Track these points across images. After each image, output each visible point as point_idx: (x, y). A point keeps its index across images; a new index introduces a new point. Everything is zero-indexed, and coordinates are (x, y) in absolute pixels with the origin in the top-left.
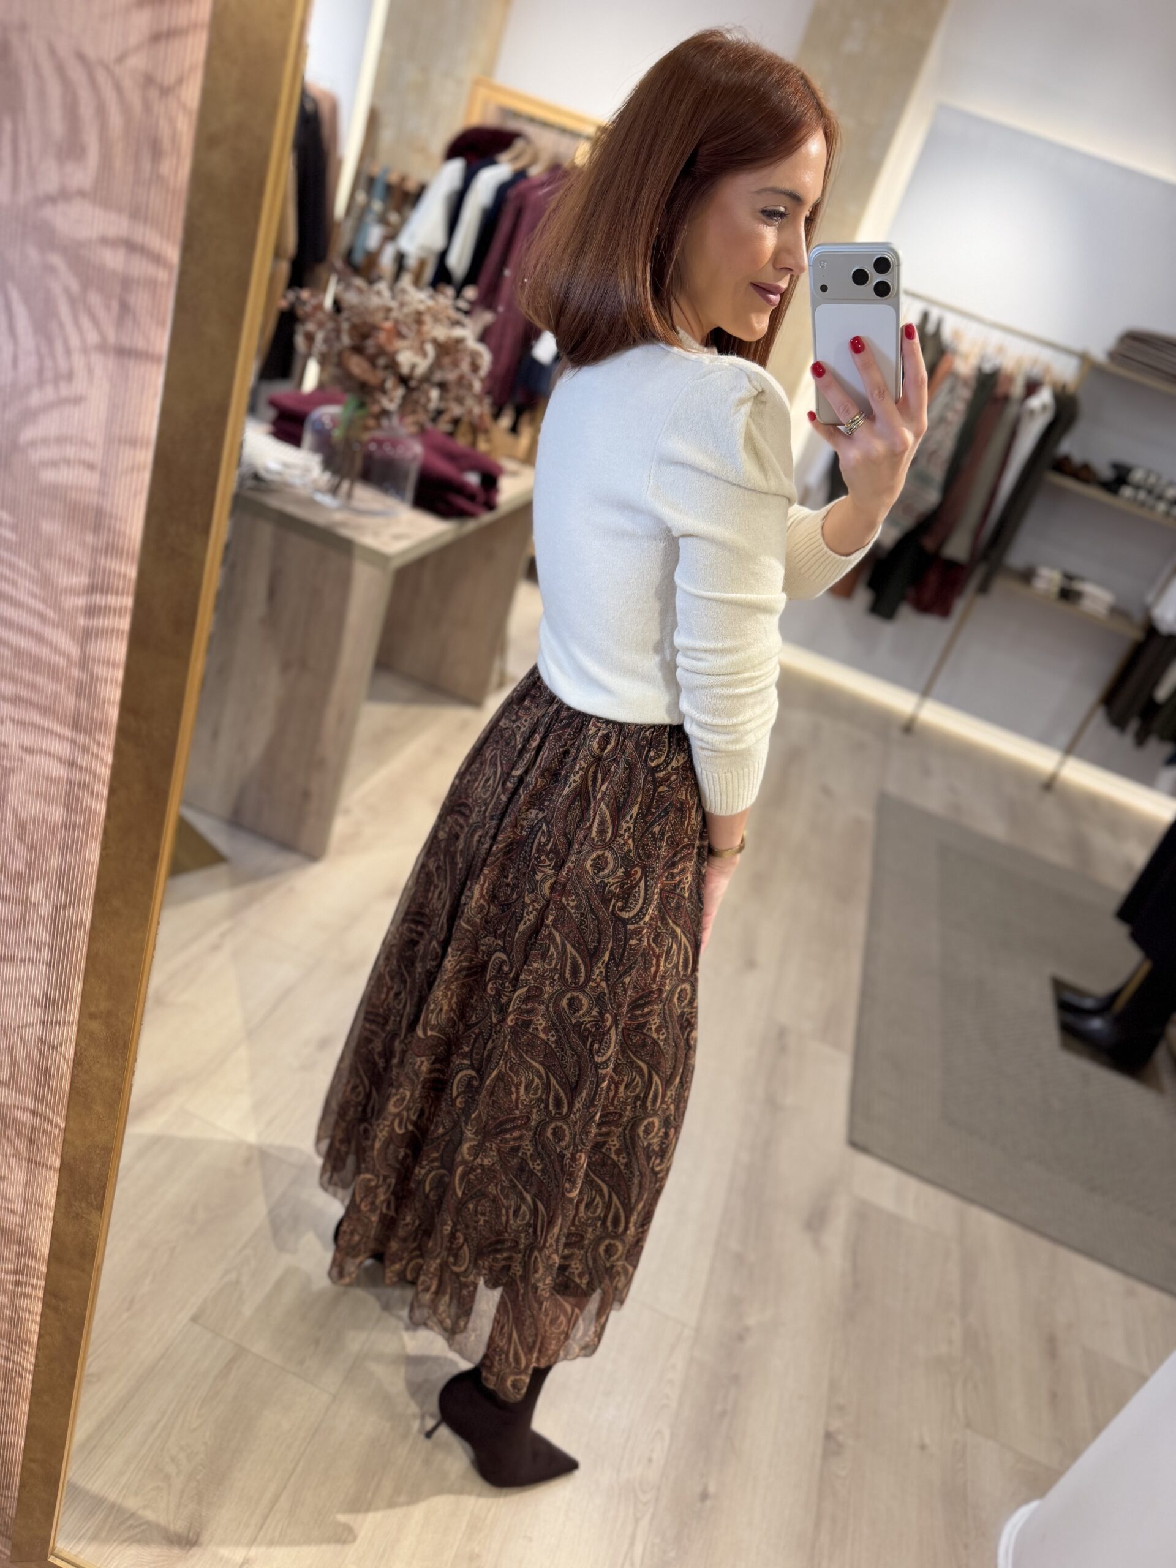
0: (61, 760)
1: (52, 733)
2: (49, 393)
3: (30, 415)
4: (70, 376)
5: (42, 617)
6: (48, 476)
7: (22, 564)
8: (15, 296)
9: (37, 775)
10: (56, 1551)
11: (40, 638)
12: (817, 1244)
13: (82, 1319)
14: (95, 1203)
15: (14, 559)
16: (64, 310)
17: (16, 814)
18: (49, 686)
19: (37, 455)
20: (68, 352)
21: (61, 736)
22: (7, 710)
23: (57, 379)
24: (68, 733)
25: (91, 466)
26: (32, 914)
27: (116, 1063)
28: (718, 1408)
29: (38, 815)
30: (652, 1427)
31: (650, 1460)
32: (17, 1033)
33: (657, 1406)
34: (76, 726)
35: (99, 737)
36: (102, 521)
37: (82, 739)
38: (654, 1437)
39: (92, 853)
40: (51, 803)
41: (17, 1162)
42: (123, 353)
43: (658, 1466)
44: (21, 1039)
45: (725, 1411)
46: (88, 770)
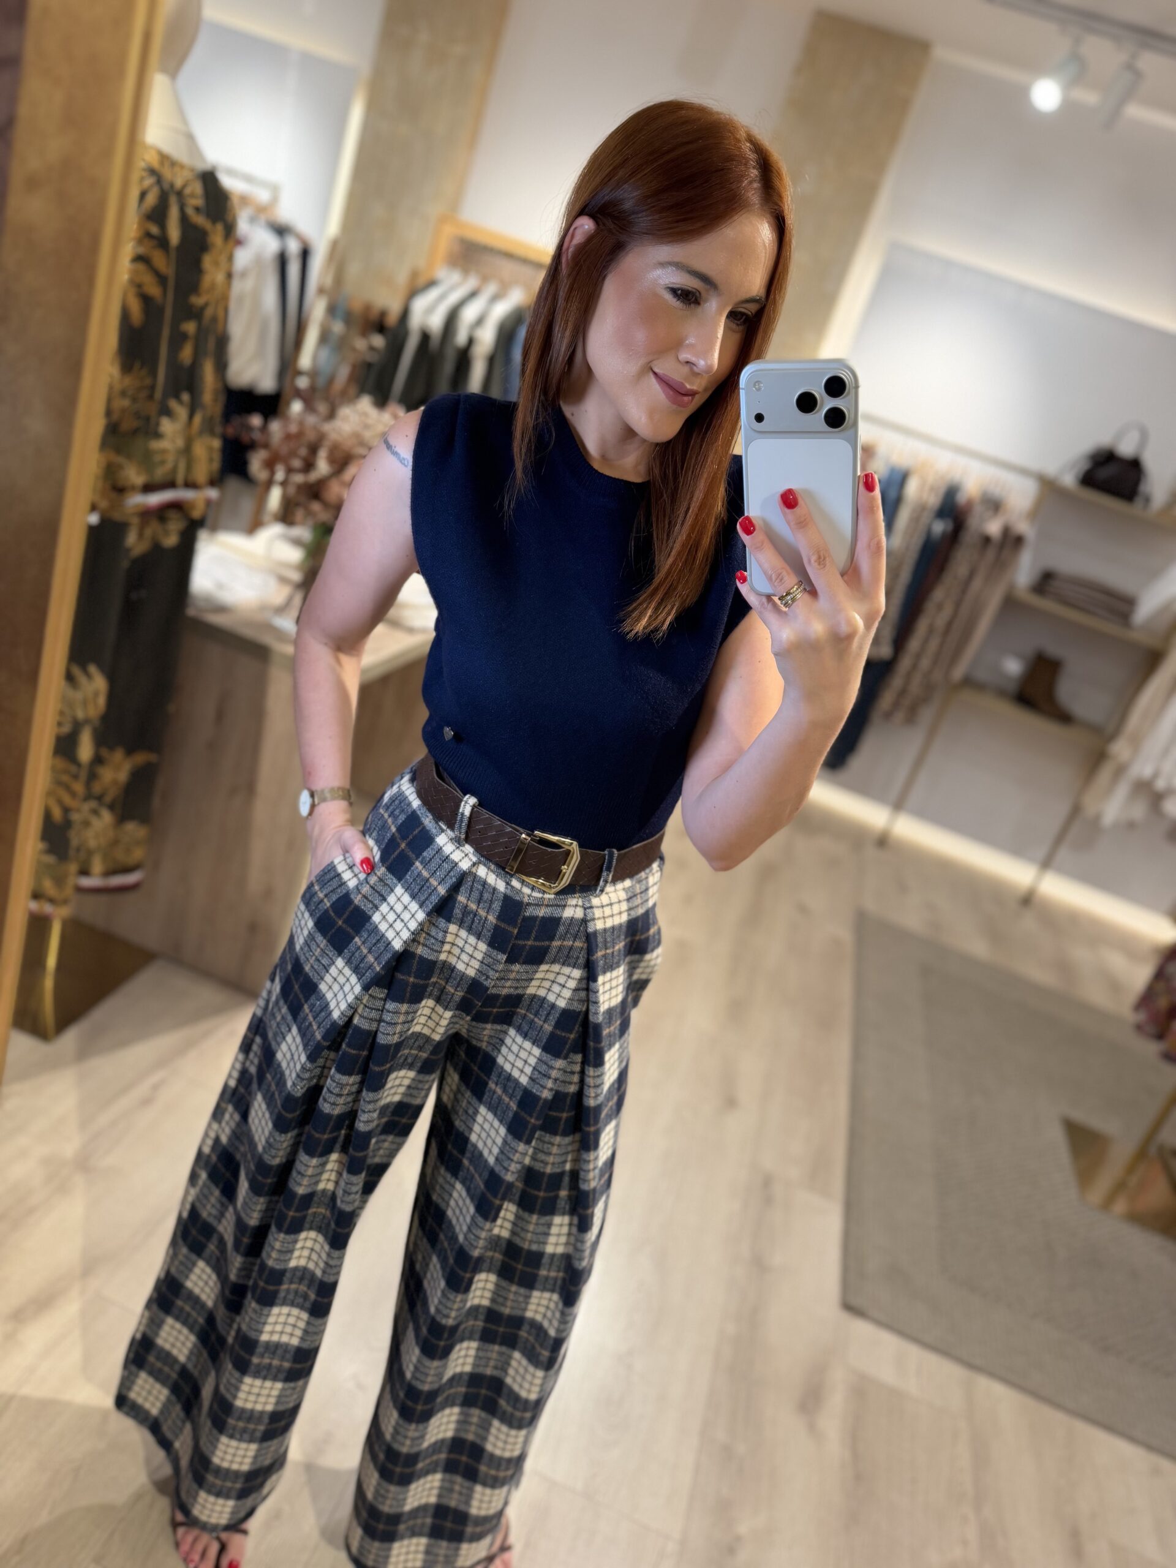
12: (812, 1428)
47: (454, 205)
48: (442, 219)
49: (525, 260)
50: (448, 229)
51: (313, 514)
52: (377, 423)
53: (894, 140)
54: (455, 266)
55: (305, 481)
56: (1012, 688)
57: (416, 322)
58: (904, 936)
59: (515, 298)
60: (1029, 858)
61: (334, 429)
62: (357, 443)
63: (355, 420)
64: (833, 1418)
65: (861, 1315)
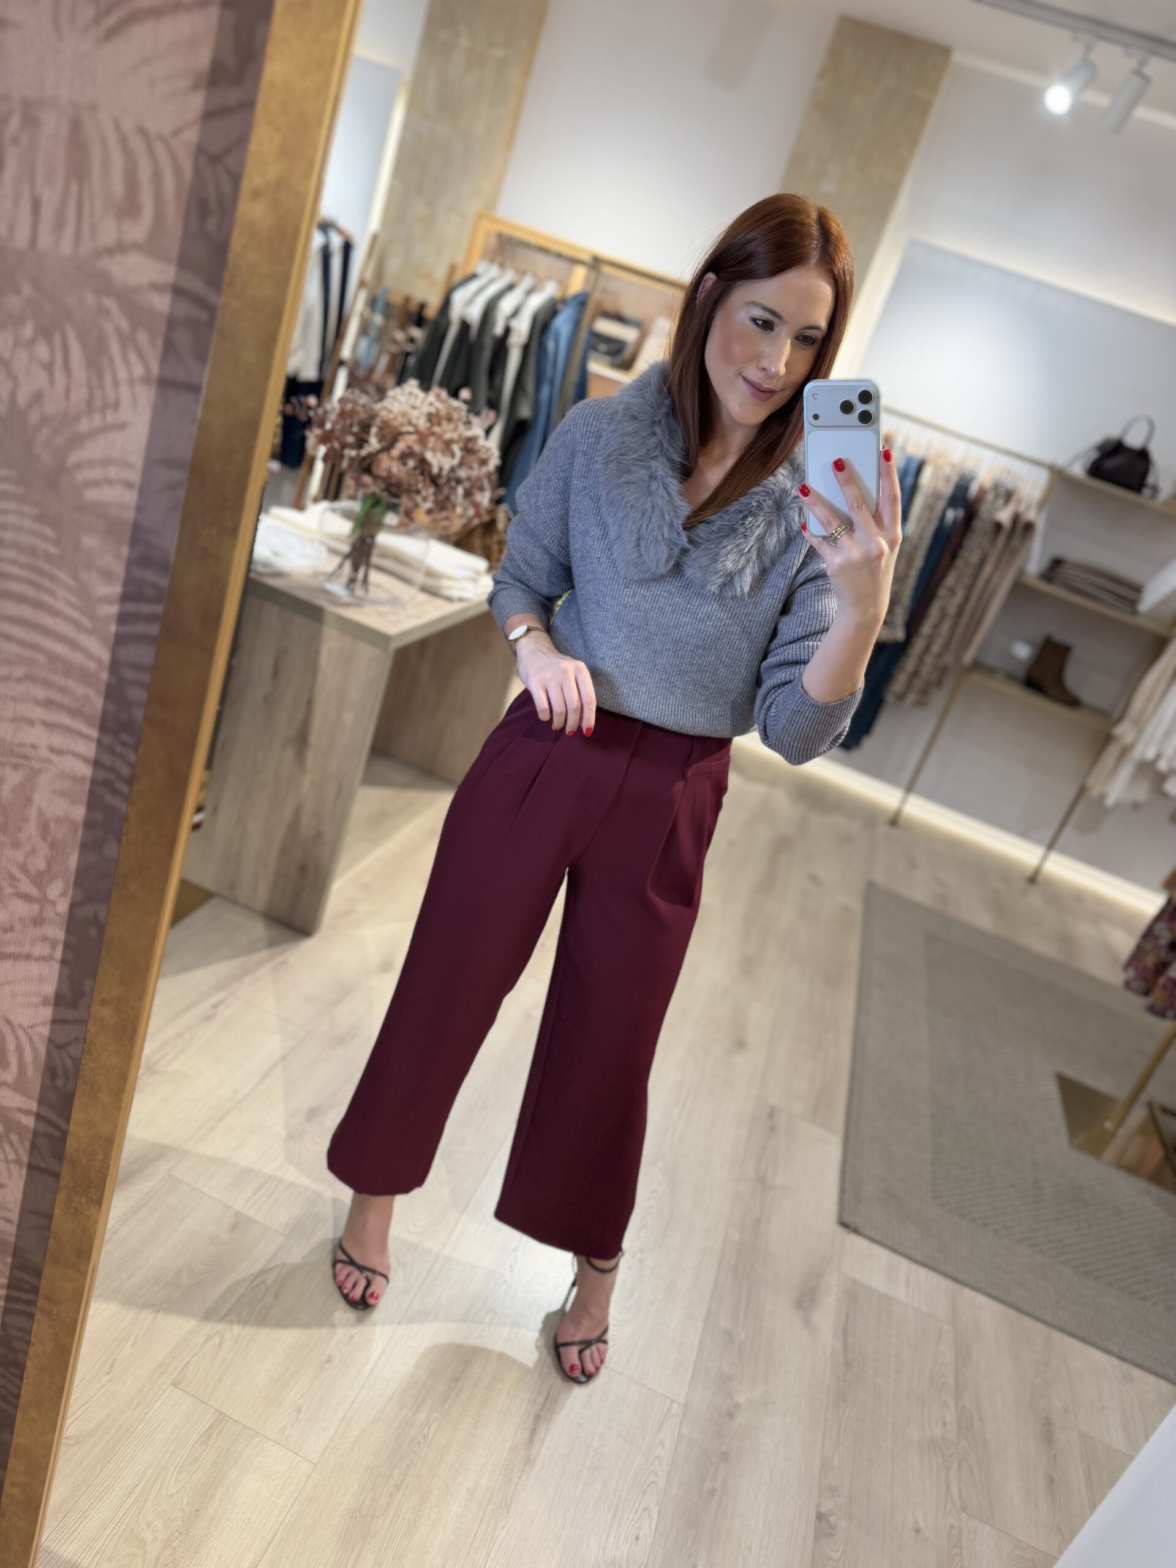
0: (86, 760)
1: (80, 734)
2: (97, 420)
3: (78, 440)
4: (116, 406)
5: (77, 625)
6: (92, 495)
7: (63, 576)
8: (71, 335)
9: (63, 775)
11: (74, 645)
12: (807, 1322)
14: (95, 1198)
15: (55, 571)
16: (114, 347)
17: (40, 813)
18: (80, 689)
19: (81, 476)
20: (116, 383)
21: (87, 737)
22: (38, 713)
23: (105, 407)
24: (94, 734)
25: (128, 485)
26: (49, 913)
27: (124, 1050)
28: (708, 1486)
29: (61, 814)
30: (640, 1504)
31: (637, 1538)
32: (27, 1033)
33: (644, 1483)
34: (103, 728)
35: (125, 737)
36: (138, 535)
37: (108, 740)
38: (640, 1516)
39: (111, 850)
40: (73, 802)
41: (18, 1168)
42: (165, 384)
43: (646, 1544)
44: (30, 1039)
45: (714, 1490)
46: (112, 769)
47: (492, 203)
48: (480, 216)
49: (559, 256)
50: (485, 226)
51: (364, 486)
52: (422, 403)
53: (915, 142)
54: (492, 261)
55: (358, 455)
56: (1021, 673)
57: (457, 311)
58: (909, 906)
59: (549, 291)
60: (1036, 841)
61: (385, 408)
62: (405, 421)
63: (403, 399)
64: (827, 1314)
65: (856, 1231)
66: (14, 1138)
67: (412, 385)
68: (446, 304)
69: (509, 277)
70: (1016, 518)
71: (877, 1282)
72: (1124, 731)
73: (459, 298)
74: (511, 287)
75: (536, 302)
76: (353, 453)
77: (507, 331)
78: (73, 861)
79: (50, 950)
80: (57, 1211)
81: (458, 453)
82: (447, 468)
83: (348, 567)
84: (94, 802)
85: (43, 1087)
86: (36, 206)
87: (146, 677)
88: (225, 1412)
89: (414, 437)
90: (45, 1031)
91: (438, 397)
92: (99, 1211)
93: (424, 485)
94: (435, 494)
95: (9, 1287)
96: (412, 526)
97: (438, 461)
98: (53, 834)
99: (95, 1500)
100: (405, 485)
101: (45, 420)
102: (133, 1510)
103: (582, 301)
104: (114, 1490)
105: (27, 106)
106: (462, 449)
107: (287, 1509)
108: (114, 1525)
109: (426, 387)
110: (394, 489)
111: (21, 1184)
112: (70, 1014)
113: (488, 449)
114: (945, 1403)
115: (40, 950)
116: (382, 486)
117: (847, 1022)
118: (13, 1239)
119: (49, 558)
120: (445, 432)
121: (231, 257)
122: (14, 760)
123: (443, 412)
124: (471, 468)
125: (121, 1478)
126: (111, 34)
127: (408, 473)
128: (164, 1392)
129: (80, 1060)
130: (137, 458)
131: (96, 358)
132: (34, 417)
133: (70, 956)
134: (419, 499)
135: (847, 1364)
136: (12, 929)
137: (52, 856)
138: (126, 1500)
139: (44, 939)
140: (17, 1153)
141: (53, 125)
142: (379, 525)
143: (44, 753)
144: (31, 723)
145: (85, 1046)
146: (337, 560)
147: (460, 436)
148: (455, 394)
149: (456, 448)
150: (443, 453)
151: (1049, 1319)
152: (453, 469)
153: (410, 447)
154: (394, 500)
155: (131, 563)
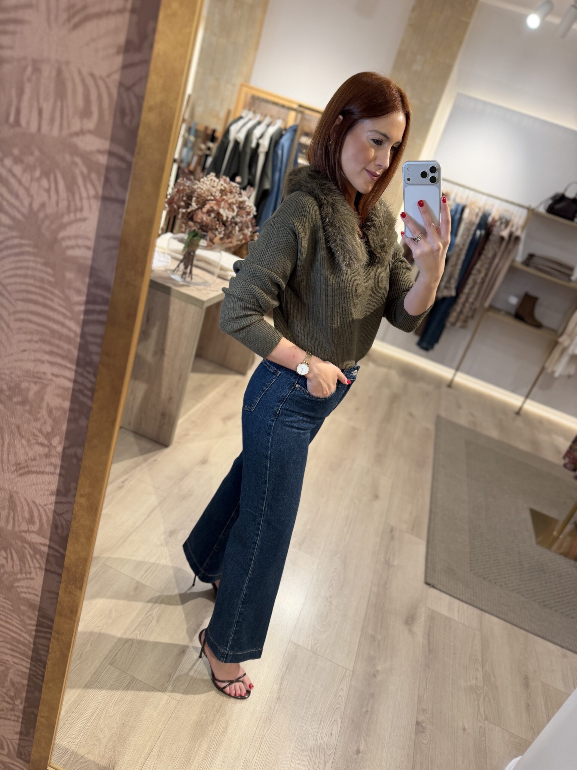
0: (70, 380)
1: (66, 367)
2: (72, 217)
3: (63, 226)
4: (81, 209)
5: (64, 315)
6: (70, 253)
7: (56, 292)
8: (59, 176)
9: (59, 387)
10: (51, 764)
11: (63, 325)
12: (410, 631)
13: (70, 644)
14: (78, 586)
15: (52, 289)
16: (80, 181)
17: (48, 405)
18: (66, 346)
19: (65, 244)
20: (81, 199)
21: (70, 369)
22: (46, 357)
23: (76, 211)
24: (74, 367)
25: (88, 248)
26: (53, 452)
27: (91, 517)
28: (364, 709)
29: (58, 405)
30: (332, 718)
31: (331, 734)
32: (43, 508)
33: (334, 708)
34: (78, 364)
35: (89, 369)
36: (93, 272)
37: (80, 370)
38: (332, 724)
39: (83, 422)
40: (64, 400)
41: (40, 571)
42: (105, 199)
43: (335, 737)
44: (45, 511)
45: (367, 711)
46: (82, 384)
47: (248, 78)
48: (242, 85)
49: (283, 106)
50: (245, 90)
51: (190, 227)
52: (218, 185)
53: (460, 43)
54: (250, 110)
55: (186, 211)
56: (513, 311)
57: (232, 136)
58: (459, 427)
59: (278, 124)
60: (520, 394)
61: (200, 188)
62: (209, 194)
63: (208, 183)
64: (419, 628)
65: (433, 587)
66: (38, 557)
67: (212, 175)
68: (227, 132)
69: (258, 118)
70: (511, 234)
71: (444, 611)
72: (564, 340)
73: (234, 129)
74: (259, 123)
75: (272, 130)
76: (184, 211)
77: (258, 145)
78: (64, 427)
79: (54, 469)
80: (61, 593)
81: (236, 210)
82: (230, 217)
83: (182, 266)
84: (74, 400)
85: (51, 533)
86: (40, 112)
87: (99, 341)
88: (135, 677)
89: (214, 202)
90: (52, 507)
91: (225, 180)
92: (81, 593)
93: (219, 226)
94: (224, 230)
95: (37, 625)
96: (214, 246)
97: (226, 213)
98: (54, 415)
99: (75, 719)
100: (210, 226)
101: (46, 217)
102: (93, 724)
103: (294, 130)
104: (84, 714)
105: (35, 62)
106: (237, 207)
107: (166, 723)
108: (85, 731)
109: (218, 176)
110: (204, 228)
111: (42, 578)
112: (64, 499)
113: (251, 207)
114: (477, 669)
115: (49, 469)
116: (199, 227)
117: (428, 485)
118: (39, 604)
119: (49, 283)
120: (229, 199)
121: (139, 139)
122: (35, 380)
123: (228, 189)
124: (242, 217)
125: (88, 708)
126: (76, 26)
127: (211, 220)
128: (106, 667)
129: (71, 522)
130: (92, 235)
131: (71, 187)
132: (41, 215)
133: (63, 472)
134: (217, 233)
135: (430, 651)
136: (35, 459)
137: (54, 425)
138: (91, 718)
139: (51, 464)
140: (39, 564)
141: (48, 72)
142: (197, 246)
143: (50, 376)
144: (43, 362)
145: (73, 516)
146: (177, 263)
147: (236, 200)
148: (233, 179)
149: (235, 207)
150: (228, 210)
151: (527, 628)
152: (233, 218)
153: (212, 207)
154: (205, 233)
155: (90, 286)
